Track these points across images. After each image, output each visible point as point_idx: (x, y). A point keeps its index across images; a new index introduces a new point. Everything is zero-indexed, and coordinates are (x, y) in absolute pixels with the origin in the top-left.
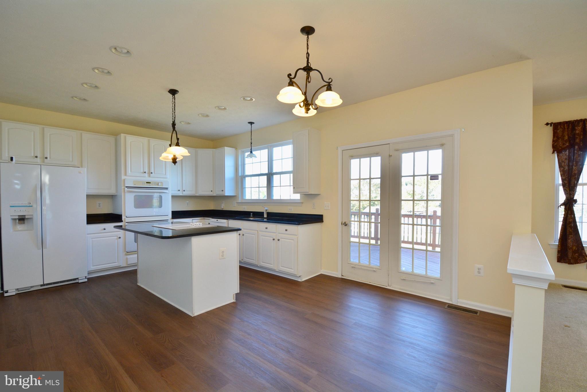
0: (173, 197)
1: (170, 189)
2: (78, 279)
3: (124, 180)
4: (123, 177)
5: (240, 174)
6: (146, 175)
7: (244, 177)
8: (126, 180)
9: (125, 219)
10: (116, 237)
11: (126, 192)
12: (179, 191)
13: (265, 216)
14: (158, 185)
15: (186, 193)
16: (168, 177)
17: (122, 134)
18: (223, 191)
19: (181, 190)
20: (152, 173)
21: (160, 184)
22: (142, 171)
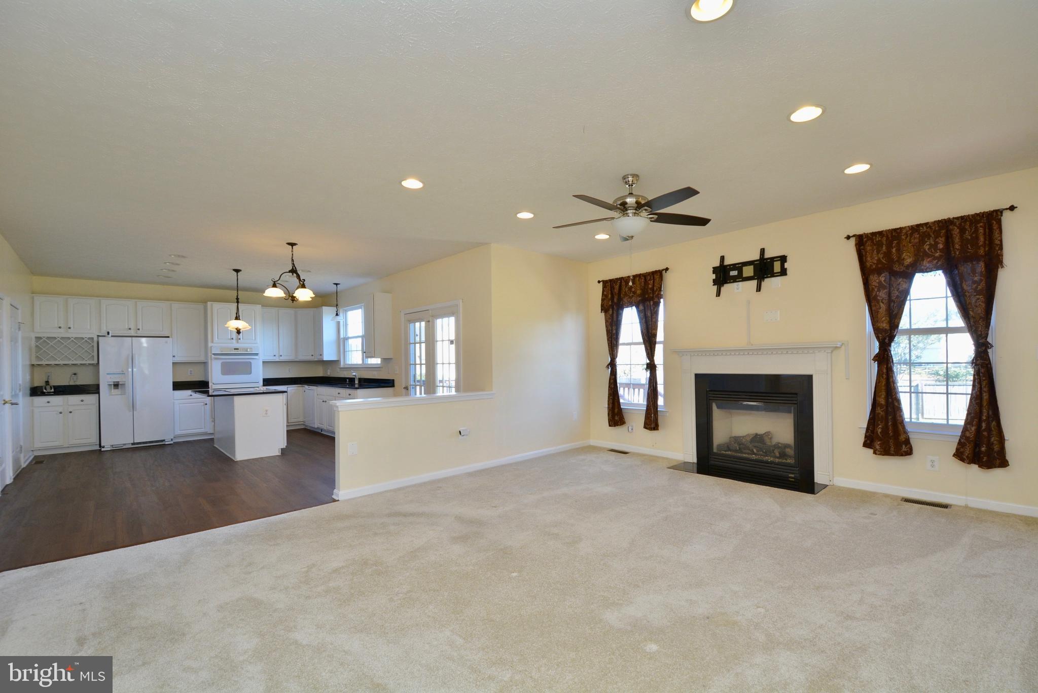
0: (265, 363)
1: (260, 355)
2: (164, 440)
3: (211, 347)
4: (210, 344)
5: (342, 336)
6: (234, 341)
7: (346, 339)
8: (212, 348)
9: (212, 386)
10: (203, 404)
11: (212, 358)
12: (275, 356)
13: (357, 382)
14: (247, 351)
15: (282, 359)
16: (258, 342)
17: (208, 303)
18: (321, 355)
19: (277, 355)
20: (240, 339)
21: (249, 350)
22: (230, 338)
